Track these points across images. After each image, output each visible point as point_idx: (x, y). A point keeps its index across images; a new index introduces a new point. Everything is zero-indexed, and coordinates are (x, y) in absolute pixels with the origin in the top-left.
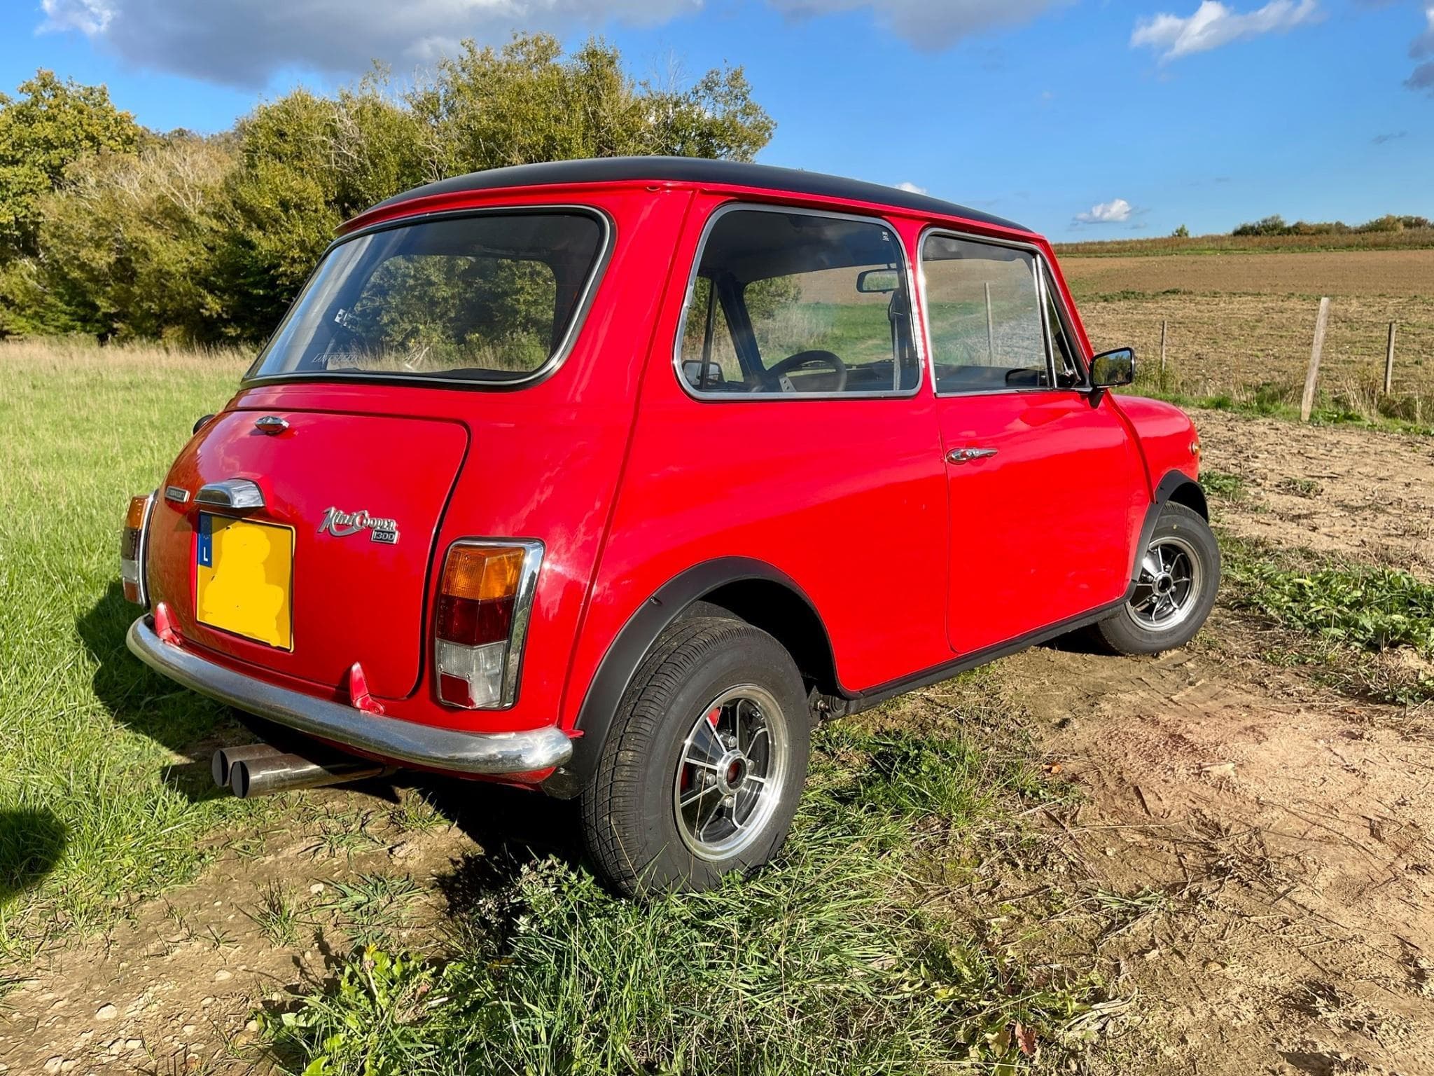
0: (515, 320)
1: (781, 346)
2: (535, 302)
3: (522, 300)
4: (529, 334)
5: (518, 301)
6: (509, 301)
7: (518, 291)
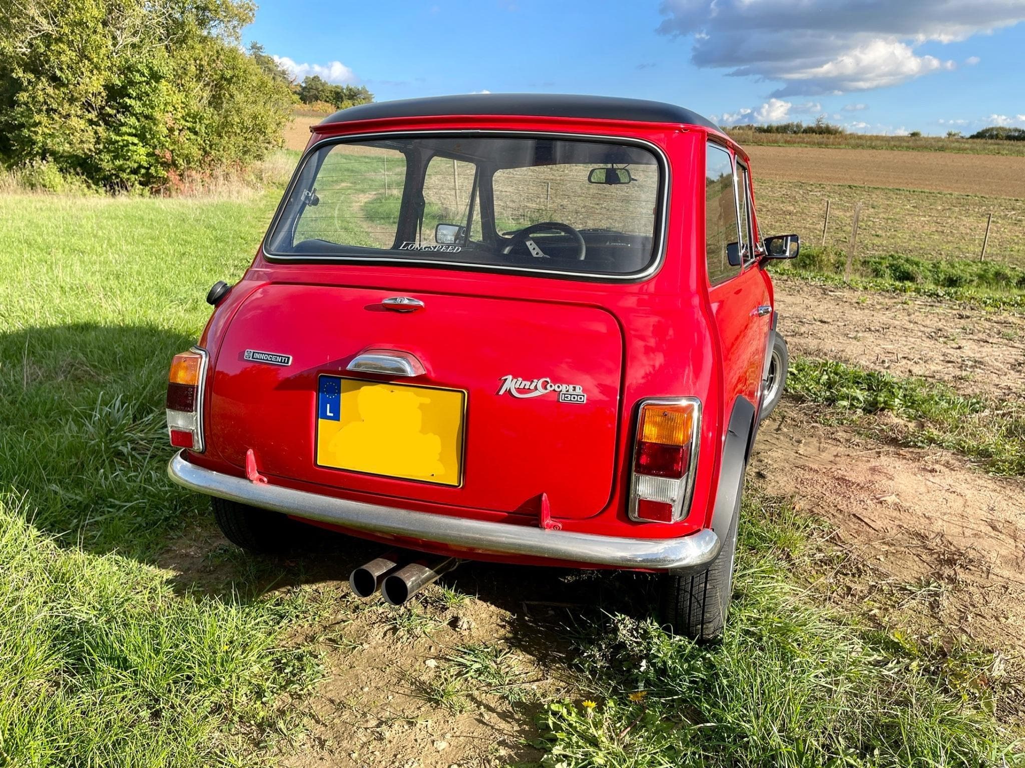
0: (32, 149)
1: (274, 183)
2: (52, 136)
3: (40, 132)
4: (48, 162)
5: (36, 133)
6: (25, 132)
7: (36, 124)
